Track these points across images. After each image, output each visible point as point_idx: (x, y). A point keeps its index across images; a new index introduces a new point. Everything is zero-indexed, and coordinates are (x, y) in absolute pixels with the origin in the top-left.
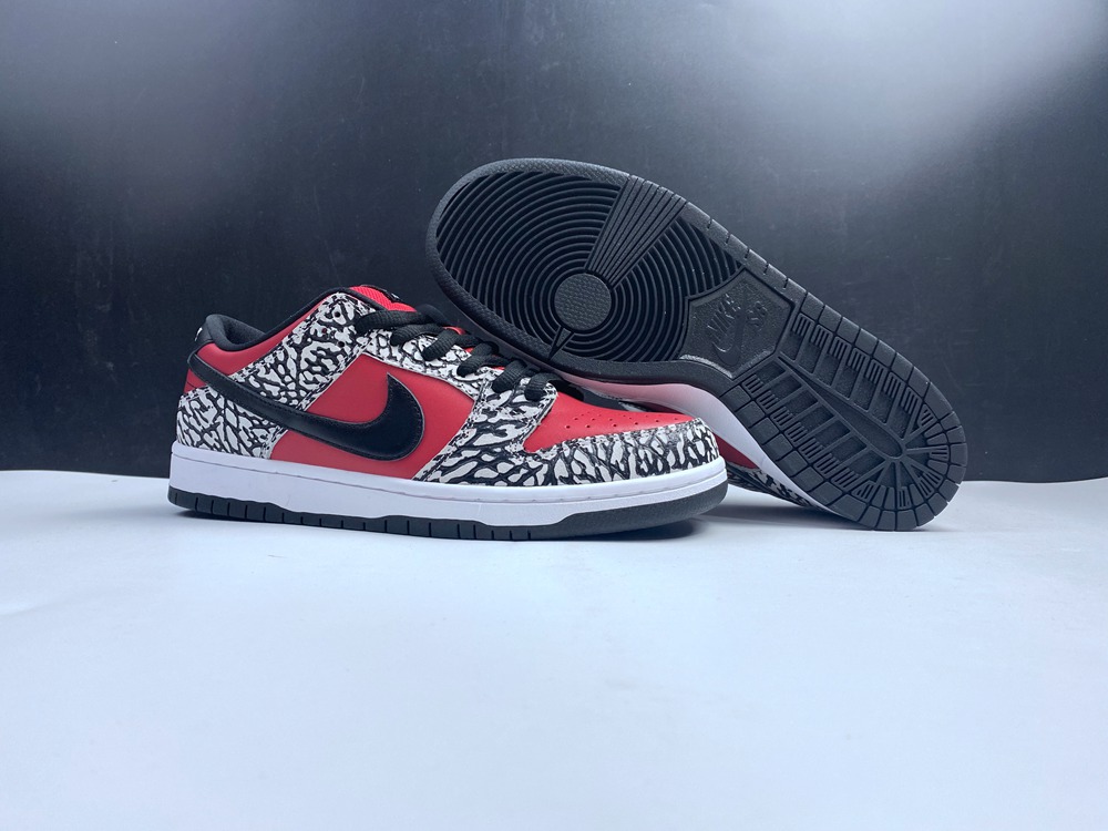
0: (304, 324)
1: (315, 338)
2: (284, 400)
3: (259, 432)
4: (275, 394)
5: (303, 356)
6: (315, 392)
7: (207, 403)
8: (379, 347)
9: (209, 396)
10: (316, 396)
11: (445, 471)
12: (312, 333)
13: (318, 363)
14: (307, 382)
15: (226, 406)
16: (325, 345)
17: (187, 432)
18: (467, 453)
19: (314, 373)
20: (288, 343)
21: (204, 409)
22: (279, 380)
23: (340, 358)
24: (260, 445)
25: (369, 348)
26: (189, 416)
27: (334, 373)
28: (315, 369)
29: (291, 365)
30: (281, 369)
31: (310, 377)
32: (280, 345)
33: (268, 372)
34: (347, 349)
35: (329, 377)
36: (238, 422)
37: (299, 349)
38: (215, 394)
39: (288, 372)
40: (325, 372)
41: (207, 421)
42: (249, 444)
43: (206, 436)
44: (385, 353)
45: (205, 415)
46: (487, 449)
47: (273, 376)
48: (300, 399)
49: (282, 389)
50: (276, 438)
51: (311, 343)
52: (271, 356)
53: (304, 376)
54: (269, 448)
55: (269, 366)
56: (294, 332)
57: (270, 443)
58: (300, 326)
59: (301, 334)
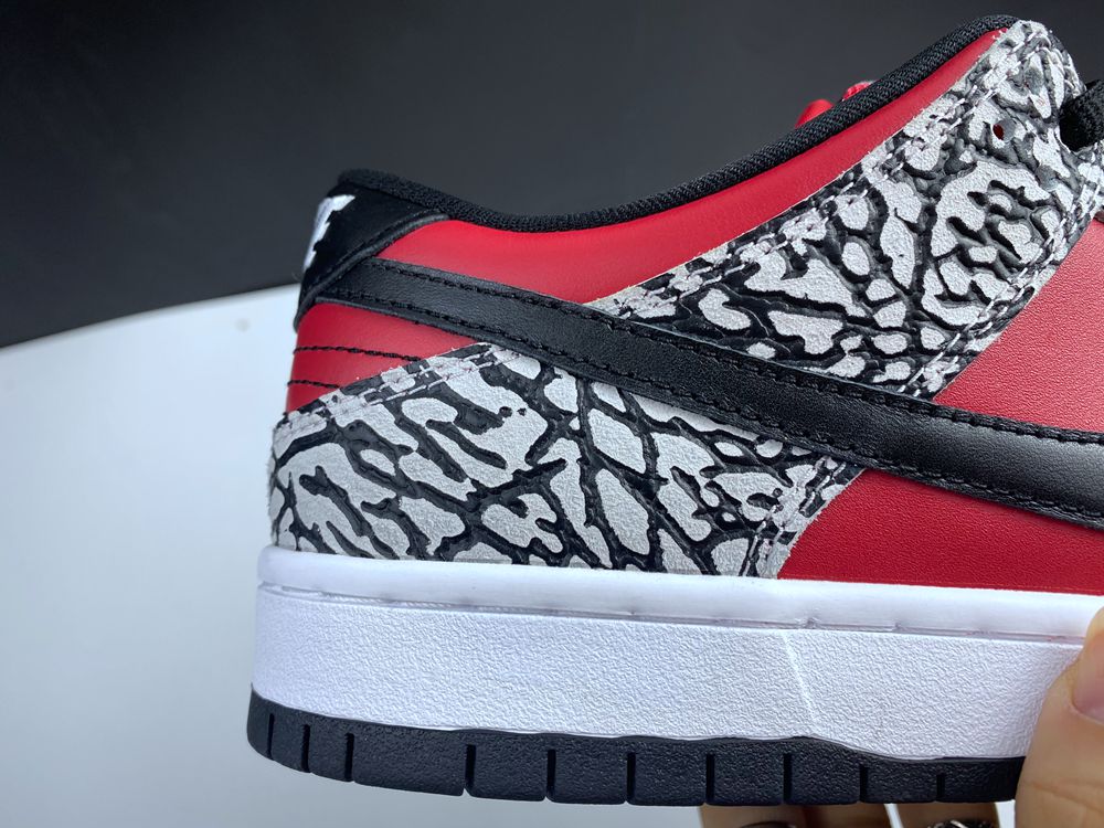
0: (943, 106)
2: (849, 367)
3: (741, 485)
4: (817, 344)
5: (944, 210)
7: (492, 398)
9: (496, 376)
10: (977, 345)
12: (975, 132)
13: (990, 234)
14: (948, 297)
15: (589, 401)
16: (1011, 178)
17: (385, 509)
19: (969, 265)
20: (886, 169)
21: (485, 420)
22: (841, 296)
23: (1049, 218)
24: (744, 527)
26: (396, 452)
27: (1033, 268)
28: (978, 253)
29: (897, 242)
30: (856, 257)
31: (958, 279)
32: (858, 170)
33: (798, 266)
34: (1065, 196)
35: (1021, 280)
36: (651, 453)
37: (930, 186)
38: (528, 369)
39: (883, 262)
40: (1008, 264)
41: (494, 460)
42: (699, 530)
43: (496, 517)
45: (487, 441)
47: (821, 283)
48: (917, 354)
49: (852, 325)
50: (819, 501)
51: (974, 165)
52: (812, 216)
53: (941, 277)
54: (787, 537)
55: (800, 249)
56: (909, 130)
57: (794, 519)
58: (931, 110)
59: (936, 139)
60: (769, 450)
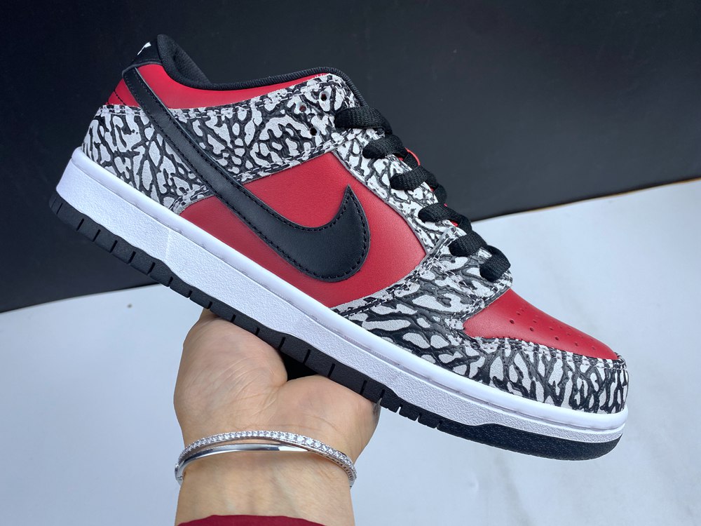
0: (283, 92)
1: (290, 111)
2: (223, 162)
3: (180, 183)
4: (217, 152)
5: (268, 126)
6: (265, 169)
7: (133, 125)
8: (351, 152)
9: (137, 120)
10: (262, 174)
11: (373, 317)
12: (289, 105)
13: (279, 140)
14: (259, 155)
15: (154, 139)
16: (298, 126)
17: (98, 146)
18: (402, 308)
19: (271, 148)
20: (257, 104)
21: (127, 130)
22: (228, 139)
23: (307, 145)
24: (175, 195)
25: (340, 149)
26: (106, 130)
27: (293, 158)
28: (274, 145)
29: (250, 129)
30: (236, 129)
31: (265, 150)
32: (248, 102)
33: (219, 125)
34: (318, 140)
35: (287, 161)
36: (161, 162)
37: (267, 116)
38: (145, 121)
39: (242, 135)
40: (284, 153)
41: (124, 143)
42: (164, 190)
43: (118, 160)
44: (354, 161)
45: (125, 137)
46: (426, 313)
47: (223, 132)
48: (243, 168)
49: (227, 150)
50: (196, 197)
51: (284, 115)
52: (231, 110)
53: (259, 147)
54: (184, 204)
55: (223, 119)
56: (269, 95)
57: (187, 199)
58: (278, 91)
59: (276, 101)
60: (192, 176)
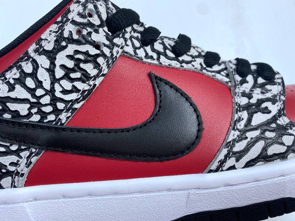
0: (54, 27)
1: (71, 40)
2: (36, 118)
4: (23, 112)
5: (58, 63)
6: (77, 101)
10: (77, 106)
11: (239, 156)
12: (66, 34)
13: (77, 68)
14: (65, 92)
16: (83, 48)
18: (251, 135)
19: (72, 80)
20: (36, 51)
22: (28, 96)
23: (100, 60)
24: (9, 173)
25: (126, 49)
27: (95, 77)
28: (73, 75)
29: (43, 76)
30: (30, 83)
31: (67, 85)
32: (27, 53)
33: (12, 88)
34: (107, 51)
35: (92, 83)
37: (51, 55)
39: (39, 84)
40: (86, 77)
44: (141, 53)
46: (264, 126)
47: (20, 92)
48: (57, 112)
49: (33, 105)
50: (31, 163)
51: (66, 47)
52: (14, 70)
53: (61, 85)
54: (23, 175)
55: (12, 81)
56: (43, 37)
57: (23, 169)
58: (50, 29)
59: (53, 38)
60: (14, 148)
